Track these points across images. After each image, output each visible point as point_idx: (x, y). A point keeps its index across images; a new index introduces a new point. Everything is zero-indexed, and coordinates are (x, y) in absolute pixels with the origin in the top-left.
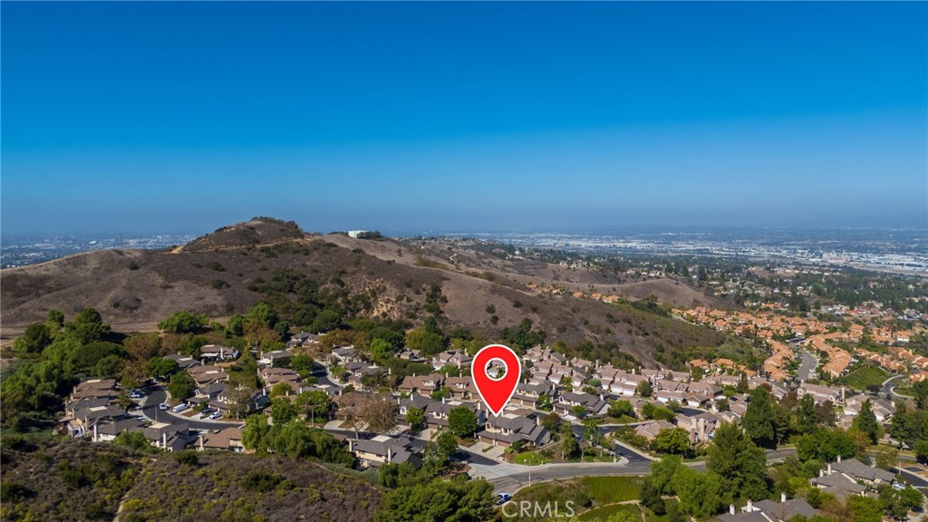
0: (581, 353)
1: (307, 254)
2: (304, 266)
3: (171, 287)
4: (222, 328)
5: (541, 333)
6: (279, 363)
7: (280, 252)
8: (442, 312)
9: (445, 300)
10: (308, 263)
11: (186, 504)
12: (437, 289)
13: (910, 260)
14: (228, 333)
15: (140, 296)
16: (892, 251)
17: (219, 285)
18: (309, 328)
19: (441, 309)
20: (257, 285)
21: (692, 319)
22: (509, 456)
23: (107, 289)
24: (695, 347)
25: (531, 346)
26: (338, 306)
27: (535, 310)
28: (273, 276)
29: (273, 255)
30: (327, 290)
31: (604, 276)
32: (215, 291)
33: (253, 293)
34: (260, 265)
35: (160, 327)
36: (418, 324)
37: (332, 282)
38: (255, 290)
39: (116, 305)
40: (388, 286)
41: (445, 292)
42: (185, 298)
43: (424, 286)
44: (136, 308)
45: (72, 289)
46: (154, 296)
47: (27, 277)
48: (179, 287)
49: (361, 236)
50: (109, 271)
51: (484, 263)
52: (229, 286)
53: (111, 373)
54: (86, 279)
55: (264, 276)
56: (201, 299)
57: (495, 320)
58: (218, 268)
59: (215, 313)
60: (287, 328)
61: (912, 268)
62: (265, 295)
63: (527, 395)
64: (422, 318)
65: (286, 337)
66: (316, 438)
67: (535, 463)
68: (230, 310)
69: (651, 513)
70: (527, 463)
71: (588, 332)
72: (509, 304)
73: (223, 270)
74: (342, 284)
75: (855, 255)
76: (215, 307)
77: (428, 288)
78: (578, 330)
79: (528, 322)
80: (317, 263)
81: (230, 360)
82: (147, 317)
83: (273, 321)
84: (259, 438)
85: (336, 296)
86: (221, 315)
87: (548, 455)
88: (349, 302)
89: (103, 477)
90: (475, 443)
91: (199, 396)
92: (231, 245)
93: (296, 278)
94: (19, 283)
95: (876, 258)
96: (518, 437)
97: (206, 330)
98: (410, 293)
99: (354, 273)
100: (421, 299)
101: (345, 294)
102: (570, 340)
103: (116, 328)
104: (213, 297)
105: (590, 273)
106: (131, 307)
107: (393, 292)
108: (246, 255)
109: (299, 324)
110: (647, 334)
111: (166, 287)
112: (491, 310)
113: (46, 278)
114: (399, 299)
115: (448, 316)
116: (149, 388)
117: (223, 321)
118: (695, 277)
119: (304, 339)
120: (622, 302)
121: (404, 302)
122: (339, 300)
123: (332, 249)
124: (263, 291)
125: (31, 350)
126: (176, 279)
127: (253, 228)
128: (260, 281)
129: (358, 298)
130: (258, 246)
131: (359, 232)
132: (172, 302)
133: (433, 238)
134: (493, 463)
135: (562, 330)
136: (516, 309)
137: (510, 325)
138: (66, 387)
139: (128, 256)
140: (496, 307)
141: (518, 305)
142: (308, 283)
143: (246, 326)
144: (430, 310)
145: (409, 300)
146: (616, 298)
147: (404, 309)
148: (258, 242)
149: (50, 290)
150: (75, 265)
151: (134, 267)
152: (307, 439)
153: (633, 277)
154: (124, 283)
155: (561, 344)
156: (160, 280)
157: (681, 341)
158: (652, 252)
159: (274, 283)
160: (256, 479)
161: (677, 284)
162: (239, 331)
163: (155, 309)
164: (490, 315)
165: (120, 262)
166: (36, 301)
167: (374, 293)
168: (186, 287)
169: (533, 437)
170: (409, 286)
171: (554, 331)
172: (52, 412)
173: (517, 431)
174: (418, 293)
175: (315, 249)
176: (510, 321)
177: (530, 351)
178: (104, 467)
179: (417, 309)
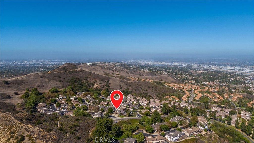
0: (139, 95)
1: (79, 73)
2: (78, 76)
3: (50, 82)
4: (62, 91)
5: (131, 91)
6: (75, 99)
7: (73, 72)
8: (109, 87)
9: (110, 84)
10: (79, 75)
11: (68, 123)
12: (108, 81)
13: (233, 68)
14: (63, 92)
15: (44, 84)
16: (229, 65)
17: (60, 81)
18: (80, 91)
19: (109, 86)
20: (68, 81)
21: (169, 86)
22: (118, 116)
23: (36, 83)
24: (167, 93)
25: (129, 94)
26: (86, 85)
27: (130, 86)
28: (72, 79)
29: (71, 73)
30: (84, 82)
31: (152, 74)
32: (59, 83)
33: (68, 83)
34: (68, 76)
35: (49, 91)
36: (104, 89)
37: (85, 80)
38: (68, 82)
39: (39, 86)
40: (97, 81)
41: (110, 82)
42: (53, 85)
43: (105, 81)
44: (43, 87)
45: (29, 83)
46: (47, 84)
47: (19, 80)
48: (51, 82)
49: (90, 65)
50: (36, 78)
51: (122, 70)
52: (62, 81)
53: (43, 102)
54: (31, 80)
55: (70, 79)
56: (57, 84)
58: (59, 77)
59: (60, 88)
60: (76, 91)
61: (232, 70)
62: (70, 83)
63: (124, 105)
64: (105, 88)
65: (76, 93)
66: (85, 113)
67: (123, 117)
68: (63, 87)
69: (141, 125)
70: (121, 117)
71: (142, 91)
72: (125, 84)
73: (60, 77)
74: (87, 80)
75: (219, 66)
76: (60, 86)
77: (106, 81)
78: (139, 90)
79: (128, 89)
80: (81, 75)
81: (65, 98)
82: (46, 89)
83: (73, 90)
84: (76, 113)
85: (86, 83)
86: (61, 88)
87: (125, 116)
88: (89, 84)
89: (55, 119)
90: (113, 114)
91: (62, 106)
92: (61, 71)
93: (76, 79)
94: (18, 82)
95: (224, 67)
96: (120, 113)
97: (58, 92)
98: (102, 82)
99: (90, 78)
100: (105, 84)
101: (88, 83)
102: (137, 92)
103: (40, 92)
104: (59, 84)
106: (42, 87)
107: (98, 82)
108: (65, 73)
109: (78, 90)
110: (156, 90)
111: (49, 82)
112: (120, 86)
113: (23, 81)
114: (100, 84)
115: (111, 87)
116: (51, 105)
117: (62, 89)
118: (174, 74)
119: (80, 93)
120: (153, 82)
121: (101, 84)
122: (86, 84)
123: (85, 72)
124: (70, 82)
125: (25, 97)
126: (51, 80)
127: (66, 67)
128: (69, 80)
129: (91, 83)
130: (68, 71)
131: (90, 63)
132: (50, 85)
133: (109, 62)
134: (115, 117)
135: (136, 90)
136: (126, 86)
137: (124, 89)
138: (36, 105)
139: (40, 75)
140: (122, 85)
141: (126, 85)
142: (79, 80)
143: (67, 91)
144: (107, 86)
145: (102, 84)
146: (152, 81)
147: (101, 86)
148: (67, 70)
149: (24, 83)
150: (29, 77)
151: (42, 78)
152: (84, 114)
153: (159, 74)
154: (40, 81)
155: (135, 94)
156: (47, 80)
157: (164, 92)
158: (167, 65)
159: (72, 80)
160: (77, 120)
161: (168, 77)
162: (66, 92)
163: (47, 87)
164: (120, 87)
165: (38, 76)
166: (22, 86)
167: (94, 82)
168: (53, 82)
169: (123, 113)
170: (102, 81)
171: (134, 91)
172: (35, 109)
173: (120, 112)
174: (104, 82)
175: (81, 72)
176: (124, 88)
177: (128, 95)
179: (104, 86)
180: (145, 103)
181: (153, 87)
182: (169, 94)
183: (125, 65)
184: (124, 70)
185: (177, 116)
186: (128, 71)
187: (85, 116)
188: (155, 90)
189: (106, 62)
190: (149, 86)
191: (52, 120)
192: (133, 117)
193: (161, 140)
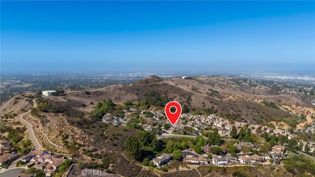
0: (226, 116)
1: (160, 87)
2: (158, 90)
3: (127, 94)
4: (136, 104)
5: (216, 110)
6: (144, 113)
7: (154, 86)
8: (190, 103)
9: (192, 100)
10: (160, 89)
11: (114, 131)
12: (190, 97)
14: (137, 105)
15: (121, 96)
17: (137, 94)
18: (155, 105)
19: (190, 102)
20: (146, 95)
21: (286, 109)
22: (172, 133)
23: (114, 94)
25: (211, 114)
26: (165, 100)
27: (216, 104)
28: (150, 92)
29: (152, 87)
30: (163, 96)
31: (272, 92)
32: (136, 96)
33: (144, 96)
34: (148, 89)
35: (123, 103)
37: (164, 94)
38: (145, 96)
39: (116, 98)
40: (177, 96)
41: (192, 98)
42: (129, 97)
43: (187, 96)
44: (119, 99)
45: (107, 94)
46: (123, 97)
47: (99, 91)
48: (129, 94)
50: (115, 90)
52: (139, 95)
53: (111, 112)
54: (110, 92)
55: (149, 92)
56: (133, 97)
57: (204, 106)
58: (138, 90)
59: (135, 101)
60: (150, 105)
62: (147, 97)
64: (184, 105)
65: (148, 108)
68: (139, 100)
69: (193, 145)
70: (175, 134)
71: (232, 111)
72: (209, 102)
73: (139, 90)
74: (167, 95)
76: (135, 100)
77: (188, 97)
78: (228, 110)
79: (213, 107)
80: (162, 89)
81: (136, 111)
82: (121, 101)
83: (147, 103)
85: (165, 98)
86: (137, 101)
87: (180, 134)
88: (167, 99)
89: (104, 127)
90: (168, 130)
91: (125, 118)
92: (143, 84)
93: (156, 93)
94: (98, 93)
97: (133, 105)
98: (182, 98)
99: (170, 92)
100: (185, 100)
101: (167, 97)
102: (224, 113)
103: (115, 103)
104: (136, 97)
105: (267, 91)
106: (118, 99)
107: (178, 97)
108: (145, 86)
109: (153, 104)
110: (259, 113)
111: (126, 94)
112: (204, 103)
113: (102, 92)
114: (179, 99)
115: (192, 104)
116: (118, 116)
117: (136, 103)
118: (309, 94)
119: (153, 108)
120: (264, 102)
121: (181, 100)
122: (165, 99)
123: (167, 85)
124: (147, 96)
125: (99, 107)
126: (128, 93)
127: (148, 80)
128: (147, 93)
129: (170, 98)
130: (149, 84)
132: (127, 98)
134: (169, 133)
135: (223, 110)
136: (211, 104)
138: (103, 114)
139: (119, 87)
140: (205, 103)
141: (211, 102)
142: (158, 94)
143: (141, 104)
144: (187, 103)
145: (182, 100)
146: (262, 101)
147: (180, 102)
148: (149, 83)
149: (103, 94)
150: (109, 89)
151: (120, 90)
153: (283, 93)
154: (118, 93)
155: (221, 114)
156: (125, 93)
157: (271, 116)
158: (311, 81)
159: (150, 94)
160: (125, 130)
161: (292, 97)
162: (139, 105)
163: (123, 99)
164: (203, 105)
165: (117, 88)
166: (101, 97)
167: (174, 97)
168: (130, 95)
169: (178, 130)
170: (183, 96)
171: (220, 110)
172: (101, 119)
173: (175, 129)
174: (184, 98)
175: (162, 85)
176: (208, 107)
177: (211, 115)
178: (104, 126)
179: (183, 102)
180: (220, 125)
181: (254, 109)
182: (277, 118)
183: (239, 80)
184: (231, 86)
185: (247, 142)
186: (237, 88)
187: (136, 128)
188: (257, 112)
189: (214, 76)
190: (248, 107)
191: (101, 127)
192: (189, 136)
193: (202, 161)
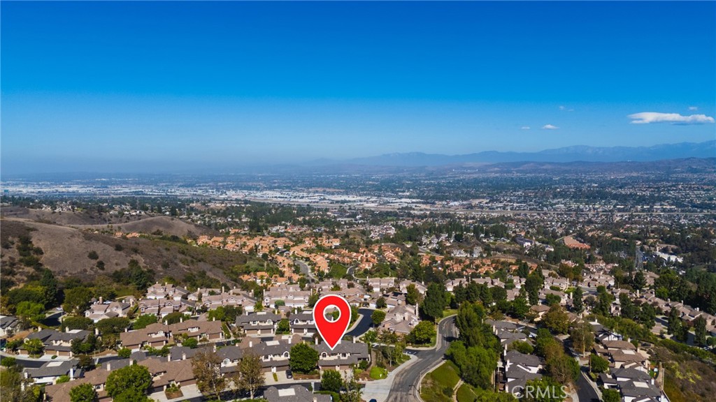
0: (189, 284)
5: (149, 271)
8: (41, 265)
9: (39, 251)
12: (26, 241)
13: (278, 195)
16: (266, 189)
19: (39, 261)
25: (149, 285)
27: (136, 251)
36: (19, 281)
41: (36, 243)
43: (10, 239)
57: (101, 265)
61: (283, 199)
64: (22, 274)
72: (111, 249)
75: (246, 192)
77: (16, 241)
78: (176, 264)
79: (135, 264)
95: (259, 194)
100: (14, 254)
105: (77, 215)
112: (93, 256)
115: (49, 268)
135: (166, 266)
136: (119, 253)
137: (119, 268)
140: (98, 253)
141: (118, 248)
144: (28, 264)
146: (136, 235)
155: (170, 279)
161: (172, 219)
164: (94, 262)
171: (159, 268)
174: (9, 247)
176: (117, 264)
177: (150, 290)
179: (13, 265)
